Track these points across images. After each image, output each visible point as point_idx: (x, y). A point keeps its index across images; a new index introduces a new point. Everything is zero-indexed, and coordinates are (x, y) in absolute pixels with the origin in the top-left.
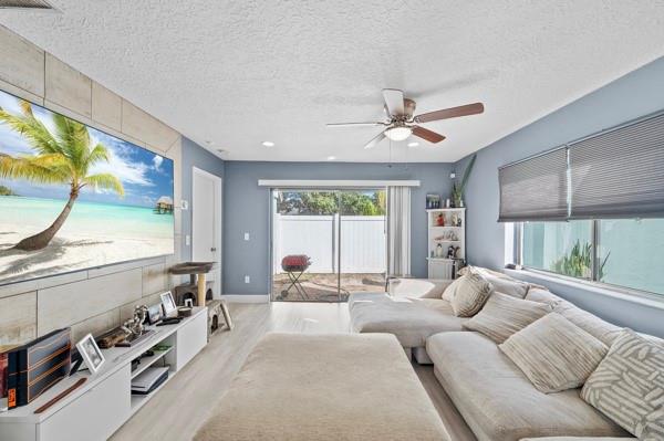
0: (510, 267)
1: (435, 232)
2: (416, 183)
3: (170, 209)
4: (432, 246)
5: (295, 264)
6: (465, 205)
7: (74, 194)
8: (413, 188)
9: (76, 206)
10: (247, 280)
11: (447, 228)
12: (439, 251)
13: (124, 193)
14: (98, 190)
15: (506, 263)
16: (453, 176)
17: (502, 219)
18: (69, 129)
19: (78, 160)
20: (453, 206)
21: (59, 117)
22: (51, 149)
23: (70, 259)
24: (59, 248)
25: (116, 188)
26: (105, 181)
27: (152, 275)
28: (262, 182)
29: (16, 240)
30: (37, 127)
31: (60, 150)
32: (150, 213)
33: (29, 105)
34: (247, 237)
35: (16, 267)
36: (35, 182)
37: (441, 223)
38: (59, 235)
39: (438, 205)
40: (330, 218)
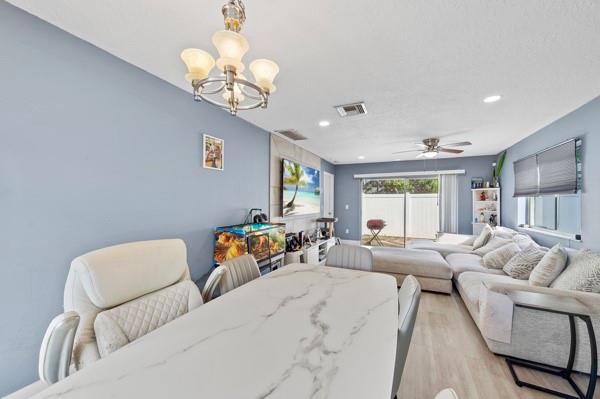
0: (522, 226)
1: (477, 205)
2: (463, 171)
3: (318, 193)
4: (476, 214)
5: (376, 225)
6: (500, 185)
7: (297, 188)
8: (459, 175)
9: (298, 193)
10: (347, 231)
11: (487, 202)
12: (482, 218)
13: (307, 187)
14: (301, 186)
15: (519, 223)
16: (494, 164)
17: (517, 195)
20: (491, 186)
21: (295, 164)
22: (293, 174)
25: (306, 185)
26: (302, 183)
28: (356, 176)
29: (287, 203)
30: (291, 168)
33: (290, 161)
34: (347, 207)
36: (290, 185)
37: (483, 198)
38: (295, 203)
39: (482, 186)
40: (403, 195)
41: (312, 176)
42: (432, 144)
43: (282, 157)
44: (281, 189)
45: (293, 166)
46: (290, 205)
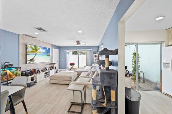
1: (95, 58)
2: (91, 50)
3: (50, 55)
4: (94, 61)
5: (72, 64)
7: (36, 54)
10: (63, 67)
13: (42, 53)
14: (39, 53)
18: (35, 47)
19: (36, 50)
20: (97, 54)
21: (34, 46)
22: (33, 49)
23: (35, 62)
24: (34, 60)
25: (41, 53)
26: (40, 52)
27: (47, 64)
28: (65, 50)
29: (30, 59)
30: (32, 47)
31: (34, 49)
32: (46, 56)
33: (31, 45)
34: (63, 59)
35: (30, 62)
36: (32, 53)
39: (95, 54)
41: (45, 50)
42: (78, 43)
43: (27, 43)
44: (26, 55)
45: (33, 47)
46: (32, 60)
